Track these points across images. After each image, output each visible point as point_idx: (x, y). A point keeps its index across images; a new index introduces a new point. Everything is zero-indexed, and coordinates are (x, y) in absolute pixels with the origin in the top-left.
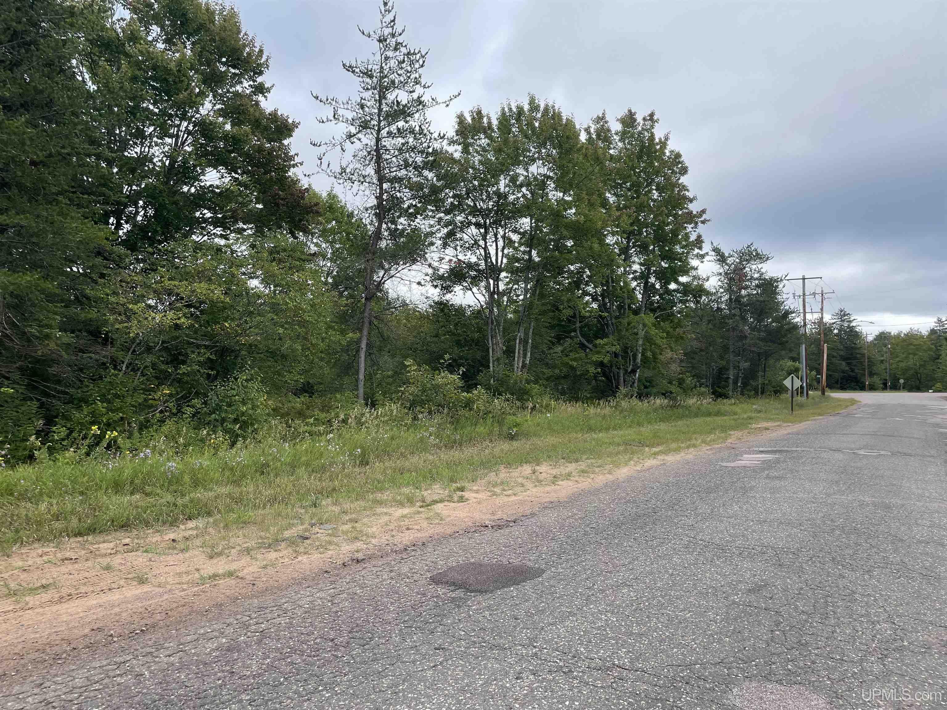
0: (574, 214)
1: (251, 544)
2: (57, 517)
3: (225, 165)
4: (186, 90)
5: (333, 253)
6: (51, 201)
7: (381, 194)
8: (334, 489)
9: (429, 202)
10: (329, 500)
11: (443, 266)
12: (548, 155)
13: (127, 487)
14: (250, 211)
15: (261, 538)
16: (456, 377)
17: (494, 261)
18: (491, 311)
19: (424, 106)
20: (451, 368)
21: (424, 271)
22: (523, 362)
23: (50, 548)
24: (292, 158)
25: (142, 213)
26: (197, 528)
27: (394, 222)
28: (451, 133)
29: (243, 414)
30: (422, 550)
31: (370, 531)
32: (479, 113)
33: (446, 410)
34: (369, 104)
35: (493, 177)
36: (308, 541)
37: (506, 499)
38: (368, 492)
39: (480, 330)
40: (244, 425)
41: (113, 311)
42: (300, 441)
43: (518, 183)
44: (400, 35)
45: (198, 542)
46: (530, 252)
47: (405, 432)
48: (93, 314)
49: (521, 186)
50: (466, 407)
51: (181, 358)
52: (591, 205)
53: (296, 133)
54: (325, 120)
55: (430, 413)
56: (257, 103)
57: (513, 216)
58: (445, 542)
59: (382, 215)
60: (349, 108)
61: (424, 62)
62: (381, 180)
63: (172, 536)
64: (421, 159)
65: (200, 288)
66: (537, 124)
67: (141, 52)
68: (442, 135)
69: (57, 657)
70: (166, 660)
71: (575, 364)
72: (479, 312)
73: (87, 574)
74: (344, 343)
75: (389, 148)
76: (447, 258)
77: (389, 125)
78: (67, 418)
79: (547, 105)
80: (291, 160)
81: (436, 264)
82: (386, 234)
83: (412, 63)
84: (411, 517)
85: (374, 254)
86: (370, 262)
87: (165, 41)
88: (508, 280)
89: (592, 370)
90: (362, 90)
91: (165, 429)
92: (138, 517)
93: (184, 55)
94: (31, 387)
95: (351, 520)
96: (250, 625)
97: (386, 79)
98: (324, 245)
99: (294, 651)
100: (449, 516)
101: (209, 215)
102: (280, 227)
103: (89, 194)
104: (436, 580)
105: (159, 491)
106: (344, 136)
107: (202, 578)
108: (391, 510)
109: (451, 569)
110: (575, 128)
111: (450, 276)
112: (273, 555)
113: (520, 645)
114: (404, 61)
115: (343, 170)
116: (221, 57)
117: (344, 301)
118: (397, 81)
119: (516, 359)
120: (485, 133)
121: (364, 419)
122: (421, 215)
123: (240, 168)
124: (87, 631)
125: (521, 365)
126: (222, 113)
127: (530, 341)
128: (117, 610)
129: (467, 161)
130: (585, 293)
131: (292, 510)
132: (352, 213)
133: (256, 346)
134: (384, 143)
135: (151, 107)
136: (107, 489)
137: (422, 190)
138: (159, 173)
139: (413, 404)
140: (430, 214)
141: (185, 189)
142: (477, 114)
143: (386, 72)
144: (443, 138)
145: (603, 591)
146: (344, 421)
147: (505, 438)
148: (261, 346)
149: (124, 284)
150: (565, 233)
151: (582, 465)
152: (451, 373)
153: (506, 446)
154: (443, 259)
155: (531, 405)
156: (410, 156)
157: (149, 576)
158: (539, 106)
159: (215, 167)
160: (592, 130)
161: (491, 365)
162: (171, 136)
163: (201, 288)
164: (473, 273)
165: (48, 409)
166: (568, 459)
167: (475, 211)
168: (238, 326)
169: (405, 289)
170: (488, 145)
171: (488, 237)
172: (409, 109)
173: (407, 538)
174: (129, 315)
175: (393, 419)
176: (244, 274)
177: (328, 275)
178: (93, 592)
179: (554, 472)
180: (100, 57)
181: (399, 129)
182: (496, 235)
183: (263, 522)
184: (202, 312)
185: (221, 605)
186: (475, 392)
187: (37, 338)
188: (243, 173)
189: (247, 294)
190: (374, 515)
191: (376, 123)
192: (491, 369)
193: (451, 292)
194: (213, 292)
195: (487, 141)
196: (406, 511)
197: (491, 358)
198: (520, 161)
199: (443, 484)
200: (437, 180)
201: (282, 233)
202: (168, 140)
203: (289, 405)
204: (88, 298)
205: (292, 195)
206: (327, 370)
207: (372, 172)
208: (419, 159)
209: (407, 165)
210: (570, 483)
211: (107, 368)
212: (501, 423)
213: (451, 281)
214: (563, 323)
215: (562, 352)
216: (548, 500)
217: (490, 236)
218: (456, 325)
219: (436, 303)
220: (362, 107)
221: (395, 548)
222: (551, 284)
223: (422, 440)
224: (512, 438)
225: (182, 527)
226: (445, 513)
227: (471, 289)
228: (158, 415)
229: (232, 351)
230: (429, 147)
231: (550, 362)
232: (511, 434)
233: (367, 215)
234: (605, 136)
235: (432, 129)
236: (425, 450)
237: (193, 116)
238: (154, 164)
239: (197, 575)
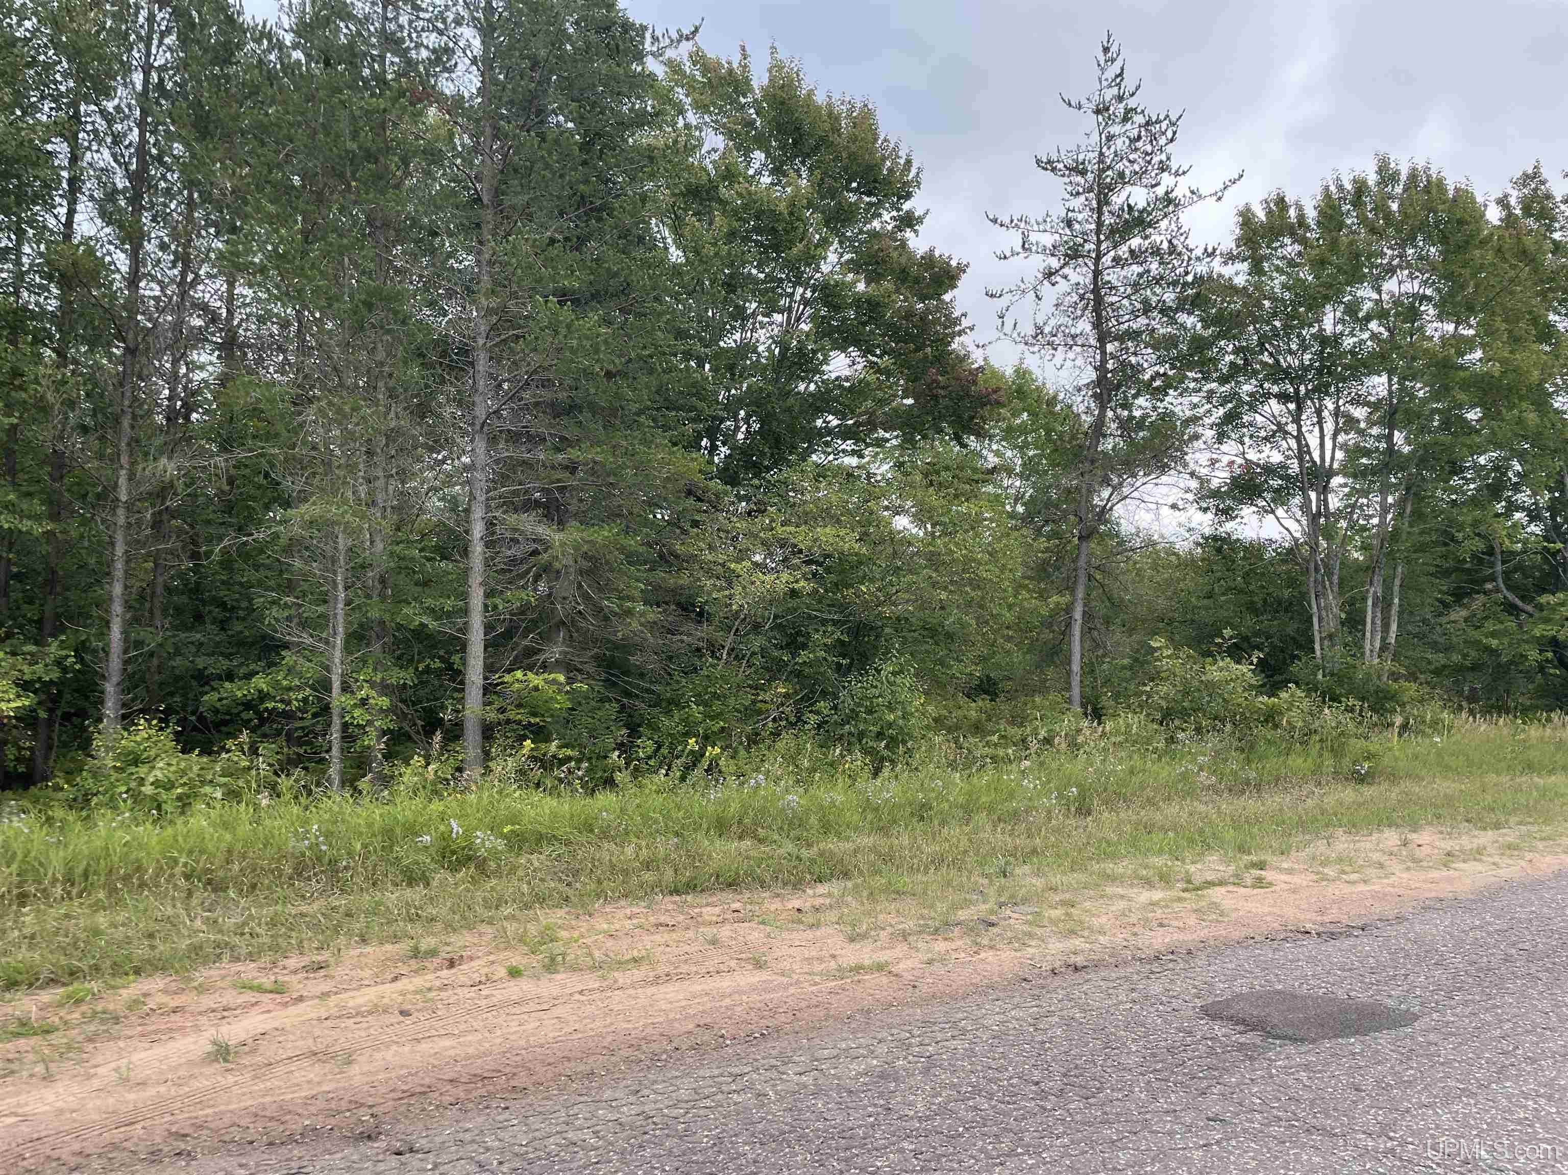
0: (1480, 360)
1: (910, 924)
2: (647, 865)
3: (857, 343)
4: (801, 240)
5: (1024, 465)
6: (631, 425)
7: (1104, 362)
8: (1034, 851)
9: (1190, 366)
10: (1027, 868)
11: (1217, 473)
12: (1421, 258)
13: (734, 828)
14: (895, 410)
15: (922, 917)
16: (1244, 668)
17: (1317, 459)
18: (1314, 549)
19: (1176, 206)
20: (1237, 652)
21: (1182, 485)
22: (1383, 639)
23: (639, 908)
24: (956, 321)
25: (743, 429)
26: (830, 895)
27: (1126, 406)
28: (1228, 242)
29: (890, 725)
30: (1187, 962)
31: (1096, 922)
32: (1281, 202)
33: (1228, 727)
34: (1080, 217)
35: (1309, 309)
36: (995, 930)
37: (1347, 889)
38: (1091, 859)
39: (1292, 583)
40: (893, 743)
41: (709, 573)
42: (979, 770)
43: (1360, 315)
44: (1132, 95)
45: (833, 916)
46: (1390, 436)
47: (1153, 763)
48: (684, 580)
49: (1368, 318)
50: (1266, 721)
51: (801, 639)
52: (1515, 340)
53: (964, 282)
54: (1008, 254)
55: (1198, 730)
56: (903, 244)
57: (1352, 374)
58: (1228, 952)
59: (1105, 397)
60: (1048, 228)
61: (1174, 133)
62: (1103, 338)
63: (797, 904)
64: (1173, 296)
65: (826, 535)
66: (1395, 206)
67: (740, 195)
68: (1210, 250)
69: (655, 1057)
70: (796, 1078)
71: (1494, 643)
72: (1290, 551)
73: (687, 948)
74: (1044, 612)
75: (1115, 283)
76: (1225, 459)
77: (1115, 247)
78: (655, 729)
79: (1414, 169)
80: (955, 324)
81: (1204, 471)
82: (1114, 426)
83: (1153, 138)
84: (1167, 906)
85: (1093, 462)
86: (1087, 477)
87: (772, 172)
88: (1347, 490)
89: (1533, 655)
90: (1067, 196)
91: (780, 745)
92: (750, 874)
93: (798, 188)
94: (610, 684)
95: (1063, 903)
96: (910, 1045)
97: (1110, 173)
98: (1009, 454)
99: (977, 1090)
100: (1237, 910)
101: (835, 422)
102: (940, 431)
103: (678, 409)
104: (1212, 1013)
105: (776, 837)
106: (1040, 276)
107: (840, 969)
108: (1132, 892)
109: (1239, 997)
110: (1473, 201)
111: (1231, 490)
112: (941, 946)
113: (1364, 1133)
114: (1139, 137)
115: (1039, 330)
116: (850, 182)
117: (1043, 543)
118: (1127, 172)
119: (1368, 635)
120: (1292, 234)
121: (1080, 739)
122: (1176, 389)
123: (879, 346)
124: (691, 1026)
125: (1377, 645)
126: (854, 266)
127: (1396, 601)
128: (728, 1001)
129: (1258, 287)
130: (1512, 507)
131: (969, 878)
132: (1055, 397)
133: (907, 619)
134: (1107, 278)
135: (754, 271)
136: (708, 830)
137: (1176, 347)
138: (765, 368)
139: (1167, 716)
140: (1192, 385)
141: (802, 387)
142: (1276, 204)
143: (1108, 161)
144: (1212, 254)
145: (1533, 1061)
146: (1048, 741)
147: (1347, 779)
148: (913, 620)
149: (722, 534)
150: (1462, 397)
151: (1510, 835)
152: (1238, 662)
153: (1349, 794)
154: (1217, 461)
155: (1398, 720)
156: (1154, 294)
157: (769, 958)
158: (1397, 173)
159: (843, 349)
160: (1513, 201)
161: (1317, 647)
162: (781, 312)
163: (826, 533)
164: (1276, 483)
165: (630, 716)
166: (1477, 821)
167: (1277, 373)
168: (879, 589)
169: (1149, 517)
170: (1299, 254)
171: (1304, 417)
172: (1150, 214)
173: (1159, 940)
174: (730, 578)
175: (1130, 740)
176: (887, 508)
177: (1016, 501)
178: (697, 973)
179: (1447, 845)
180: (685, 210)
181: (1132, 252)
182: (1319, 412)
183: (925, 893)
184: (828, 570)
185: (869, 1011)
186: (1284, 695)
187: (616, 614)
188: (884, 353)
189: (892, 540)
190: (1102, 896)
191: (1093, 246)
192: (1318, 653)
193: (1233, 518)
194: (843, 539)
195: (1297, 247)
196: (1157, 895)
197: (1316, 633)
198: (1365, 276)
199: (1226, 854)
200: (1205, 327)
201: (943, 440)
202: (778, 318)
203: (960, 712)
204: (677, 557)
205: (957, 379)
206: (1017, 657)
207: (1088, 328)
208: (1169, 297)
209: (1147, 309)
210: (1479, 867)
211: (703, 655)
212: (1337, 752)
213: (1234, 499)
214: (1467, 566)
215: (1466, 620)
216: (1433, 894)
217: (1308, 413)
218: (1246, 576)
219: (1207, 539)
220: (1069, 223)
221: (1139, 954)
222: (1439, 493)
223: (1184, 776)
224: (1361, 779)
225: (810, 892)
226: (1227, 903)
227: (1273, 512)
228: (770, 725)
229: (872, 628)
230: (1187, 273)
231: (1442, 640)
232: (1358, 772)
233: (1080, 399)
234: (1542, 208)
235: (1191, 243)
236: (1190, 793)
237: (812, 277)
238: (759, 355)
239: (833, 964)
